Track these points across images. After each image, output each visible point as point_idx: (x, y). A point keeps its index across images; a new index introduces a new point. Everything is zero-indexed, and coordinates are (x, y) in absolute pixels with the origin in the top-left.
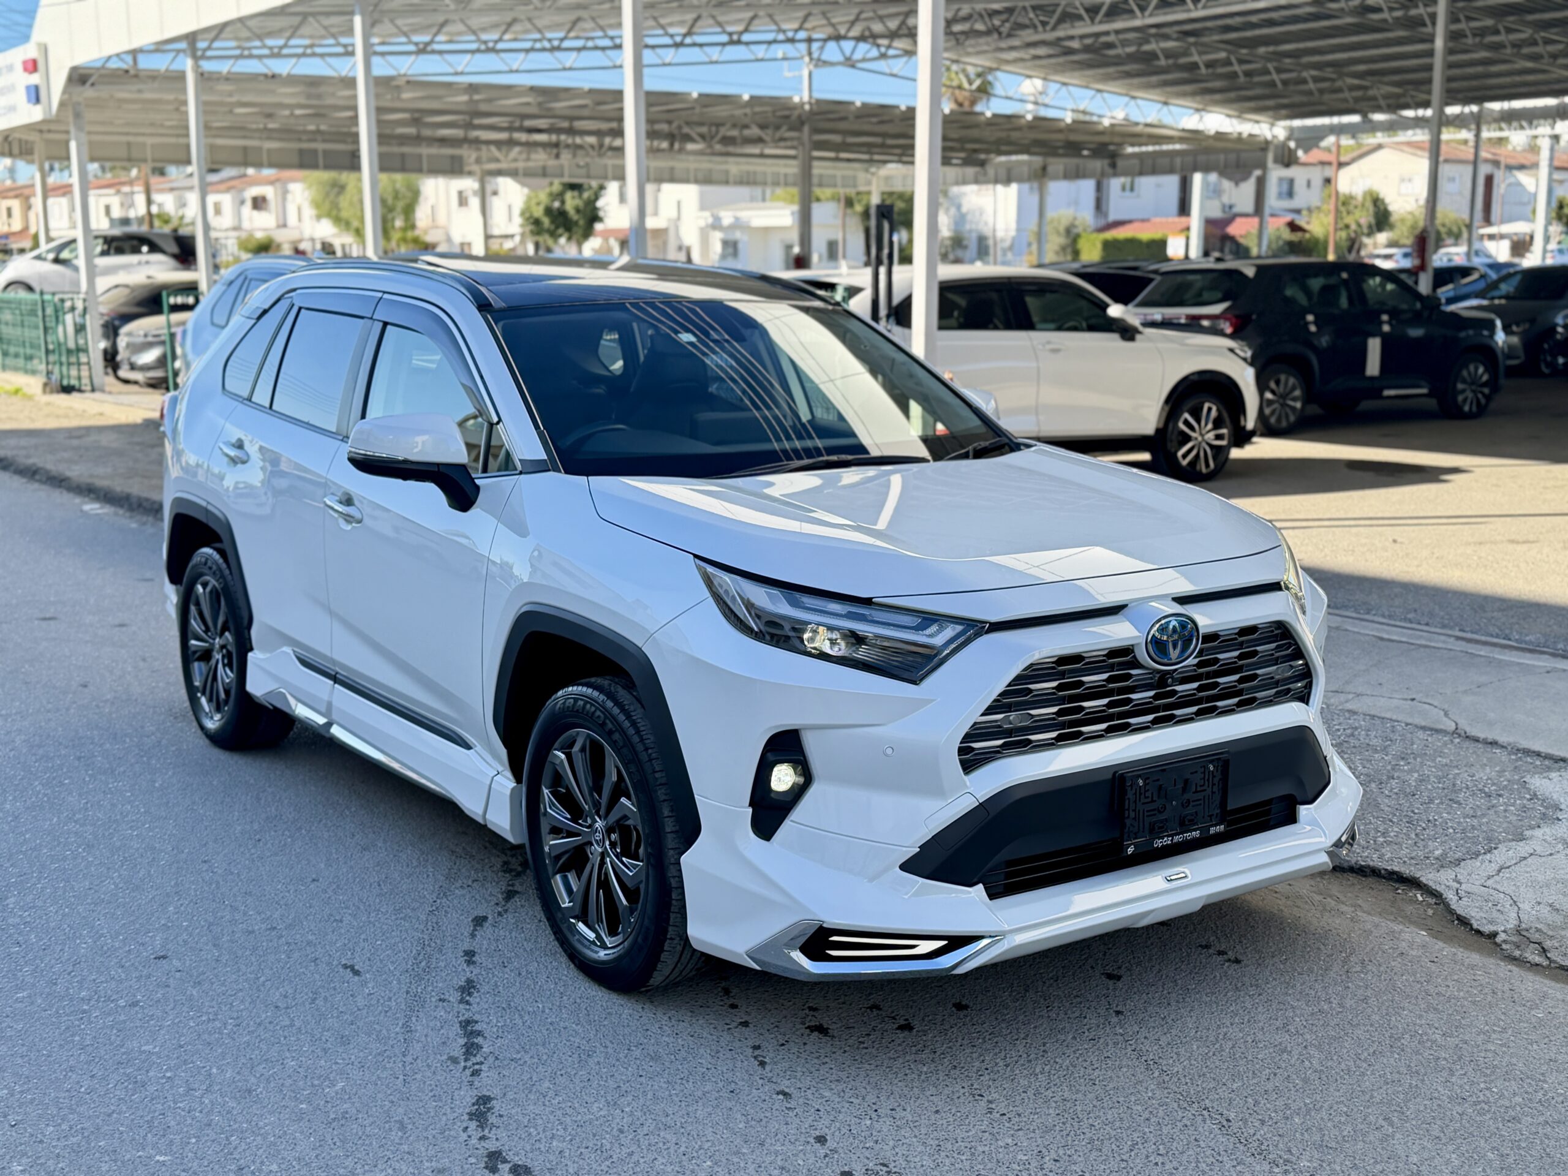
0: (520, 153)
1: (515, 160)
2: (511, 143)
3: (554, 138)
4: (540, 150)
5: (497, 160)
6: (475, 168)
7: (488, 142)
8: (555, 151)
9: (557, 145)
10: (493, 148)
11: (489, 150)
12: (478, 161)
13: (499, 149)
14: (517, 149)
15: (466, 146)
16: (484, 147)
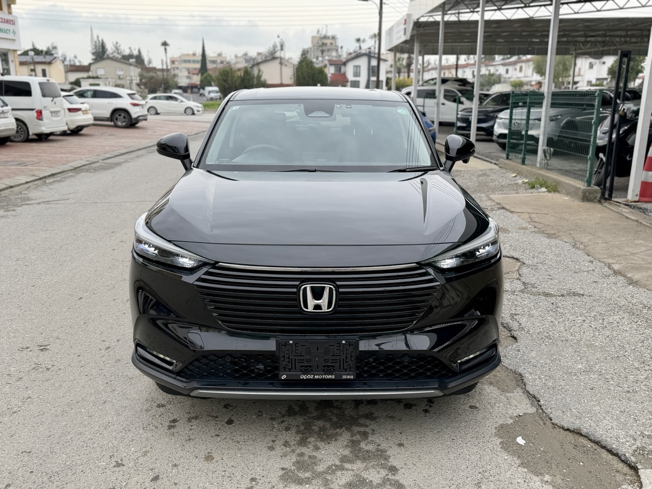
0: (591, 45)
1: (588, 49)
2: (586, 42)
3: (604, 39)
4: (598, 44)
5: (582, 49)
6: (574, 52)
7: (579, 42)
8: (603, 44)
9: (604, 42)
10: (581, 44)
11: (580, 45)
12: (575, 50)
13: (583, 45)
14: (589, 44)
15: (571, 44)
16: (578, 44)
